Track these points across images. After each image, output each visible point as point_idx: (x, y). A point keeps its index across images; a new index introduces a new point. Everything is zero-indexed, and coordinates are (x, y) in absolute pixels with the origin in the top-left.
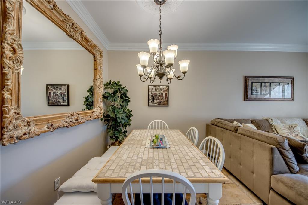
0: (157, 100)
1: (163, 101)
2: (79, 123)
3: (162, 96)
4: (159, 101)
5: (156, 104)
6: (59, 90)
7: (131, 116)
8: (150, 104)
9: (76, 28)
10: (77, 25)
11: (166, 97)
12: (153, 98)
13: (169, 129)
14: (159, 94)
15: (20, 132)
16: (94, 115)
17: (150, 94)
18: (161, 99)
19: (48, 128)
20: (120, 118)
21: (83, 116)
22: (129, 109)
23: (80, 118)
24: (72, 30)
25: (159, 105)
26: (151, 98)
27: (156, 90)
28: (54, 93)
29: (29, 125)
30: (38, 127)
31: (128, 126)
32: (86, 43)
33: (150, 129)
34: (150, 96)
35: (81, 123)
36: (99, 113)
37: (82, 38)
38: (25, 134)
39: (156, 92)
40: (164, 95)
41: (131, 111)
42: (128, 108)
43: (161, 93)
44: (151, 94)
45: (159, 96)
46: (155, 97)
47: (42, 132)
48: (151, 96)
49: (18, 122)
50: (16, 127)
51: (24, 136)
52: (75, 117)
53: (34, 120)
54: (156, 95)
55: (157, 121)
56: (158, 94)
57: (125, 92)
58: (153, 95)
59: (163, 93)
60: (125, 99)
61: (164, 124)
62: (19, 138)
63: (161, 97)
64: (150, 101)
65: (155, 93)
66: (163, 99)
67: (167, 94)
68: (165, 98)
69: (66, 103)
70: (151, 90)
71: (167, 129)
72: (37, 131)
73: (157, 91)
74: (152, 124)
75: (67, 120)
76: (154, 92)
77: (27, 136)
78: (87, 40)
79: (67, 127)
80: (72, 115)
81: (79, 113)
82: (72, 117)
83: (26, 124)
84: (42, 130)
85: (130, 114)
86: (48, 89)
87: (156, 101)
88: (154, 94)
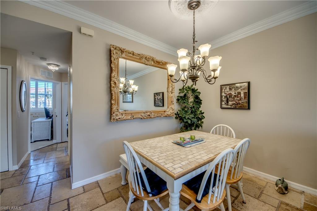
0: (232, 101)
1: (240, 102)
2: (151, 118)
3: (239, 95)
4: (234, 102)
5: (231, 106)
6: (159, 96)
7: (203, 118)
8: (224, 106)
9: (148, 58)
10: (149, 56)
11: (245, 97)
12: (228, 99)
13: (236, 138)
14: (235, 93)
15: (118, 118)
16: (165, 114)
17: (223, 94)
18: (238, 100)
19: (130, 117)
20: (187, 118)
21: (155, 114)
22: (201, 111)
23: (153, 115)
24: (146, 61)
25: (236, 107)
26: (224, 100)
27: (230, 89)
28: (157, 98)
29: (122, 115)
30: (126, 116)
31: (200, 127)
32: (158, 64)
33: (213, 133)
34: (223, 97)
35: (152, 118)
36: (171, 112)
37: (154, 62)
38: (119, 119)
39: (231, 92)
40: (242, 95)
41: (203, 113)
42: (200, 109)
43: (238, 93)
44: (225, 95)
45: (235, 96)
46: (229, 97)
47: (127, 119)
48: (225, 97)
49: (118, 113)
50: (117, 115)
51: (119, 120)
52: (148, 114)
53: (124, 113)
54: (230, 95)
55: (222, 126)
56: (233, 93)
57: (197, 94)
58: (227, 96)
59: (240, 93)
60: (198, 101)
61: (230, 131)
62: (117, 120)
63: (238, 97)
64: (223, 103)
65: (229, 92)
66: (240, 100)
67: (246, 92)
68: (244, 99)
69: (162, 105)
70: (225, 90)
71: (233, 137)
72: (125, 118)
73: (232, 90)
74: (216, 128)
75: (143, 115)
76: (227, 92)
77: (120, 120)
78: (158, 62)
79: (142, 119)
80: (147, 112)
81: (152, 111)
82: (146, 114)
83: (121, 115)
84: (127, 118)
85: (203, 116)
86: (155, 96)
87: (230, 103)
88: (228, 94)
